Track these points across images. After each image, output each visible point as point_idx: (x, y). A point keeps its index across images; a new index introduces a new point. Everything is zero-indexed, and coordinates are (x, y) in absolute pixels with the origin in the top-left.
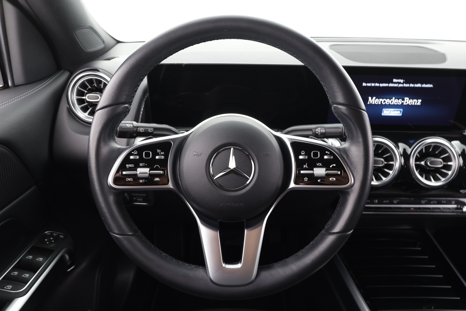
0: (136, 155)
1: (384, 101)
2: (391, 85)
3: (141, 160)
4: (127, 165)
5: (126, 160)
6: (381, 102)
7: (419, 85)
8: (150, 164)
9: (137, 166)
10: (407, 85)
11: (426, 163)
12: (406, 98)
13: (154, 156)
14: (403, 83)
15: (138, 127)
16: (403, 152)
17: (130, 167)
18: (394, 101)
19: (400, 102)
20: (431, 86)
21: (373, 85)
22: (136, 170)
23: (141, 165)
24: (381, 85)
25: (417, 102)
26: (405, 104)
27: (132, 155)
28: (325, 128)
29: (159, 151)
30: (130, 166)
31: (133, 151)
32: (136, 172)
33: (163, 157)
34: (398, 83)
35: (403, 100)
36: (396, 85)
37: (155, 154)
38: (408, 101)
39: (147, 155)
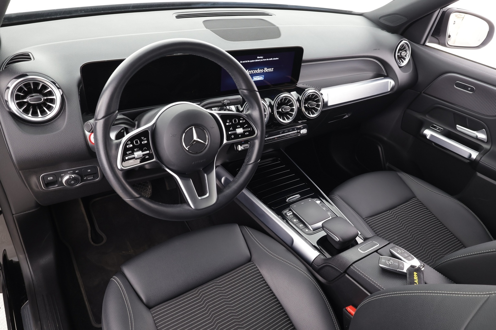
0: (130, 144)
1: (254, 72)
2: (256, 61)
3: (134, 147)
4: (127, 153)
5: (125, 150)
6: (252, 72)
7: (271, 59)
8: (141, 148)
9: (133, 152)
10: (265, 60)
11: (282, 110)
12: (265, 68)
13: (141, 142)
14: (263, 59)
16: (269, 104)
17: (129, 154)
18: (259, 71)
19: (262, 71)
20: (278, 59)
21: (246, 62)
22: (134, 154)
23: (135, 150)
24: (251, 61)
25: (271, 70)
26: (265, 72)
27: (128, 144)
28: (229, 100)
29: (143, 138)
30: (129, 152)
31: (127, 142)
32: (133, 155)
33: (146, 142)
34: (260, 59)
35: (264, 69)
36: (259, 60)
37: (141, 141)
38: (266, 70)
39: (137, 142)
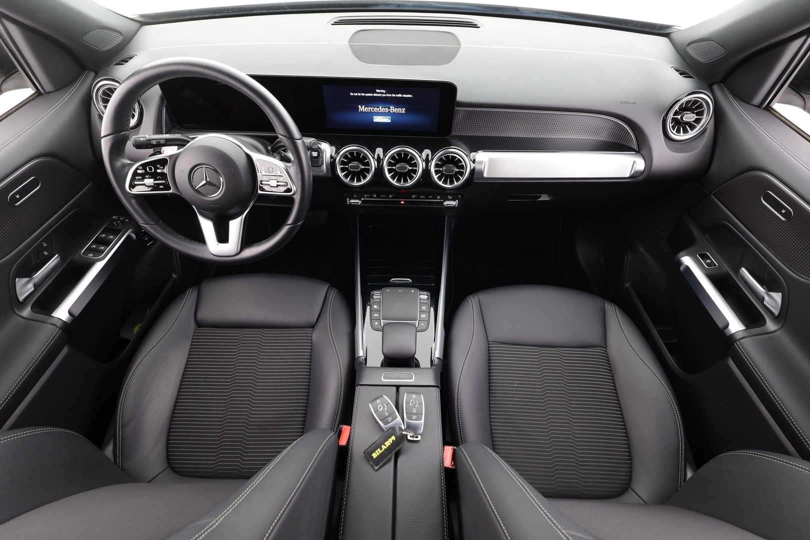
0: (141, 169)
1: (373, 110)
2: (375, 95)
3: (146, 173)
4: (136, 177)
5: (135, 174)
6: (370, 110)
7: (400, 95)
8: (154, 176)
9: (143, 178)
10: (390, 95)
12: (391, 107)
13: (155, 170)
14: (385, 93)
15: (150, 140)
17: (139, 179)
18: (381, 109)
19: (387, 110)
20: (411, 96)
21: (359, 94)
22: (144, 181)
23: (147, 176)
24: (367, 95)
25: (402, 111)
26: (391, 112)
27: (139, 169)
29: (158, 166)
30: (139, 177)
31: (139, 166)
33: (163, 171)
34: (380, 93)
35: (389, 108)
36: (379, 95)
37: (156, 168)
38: (393, 109)
39: (150, 169)
